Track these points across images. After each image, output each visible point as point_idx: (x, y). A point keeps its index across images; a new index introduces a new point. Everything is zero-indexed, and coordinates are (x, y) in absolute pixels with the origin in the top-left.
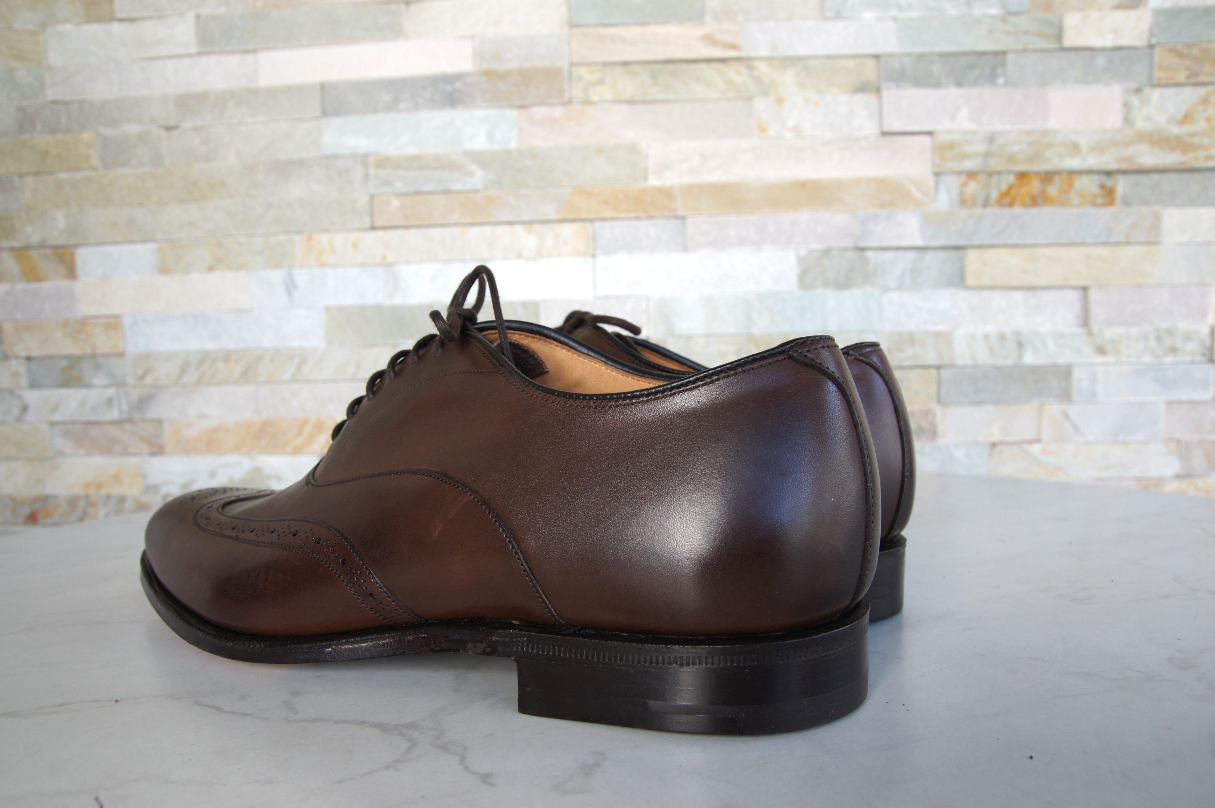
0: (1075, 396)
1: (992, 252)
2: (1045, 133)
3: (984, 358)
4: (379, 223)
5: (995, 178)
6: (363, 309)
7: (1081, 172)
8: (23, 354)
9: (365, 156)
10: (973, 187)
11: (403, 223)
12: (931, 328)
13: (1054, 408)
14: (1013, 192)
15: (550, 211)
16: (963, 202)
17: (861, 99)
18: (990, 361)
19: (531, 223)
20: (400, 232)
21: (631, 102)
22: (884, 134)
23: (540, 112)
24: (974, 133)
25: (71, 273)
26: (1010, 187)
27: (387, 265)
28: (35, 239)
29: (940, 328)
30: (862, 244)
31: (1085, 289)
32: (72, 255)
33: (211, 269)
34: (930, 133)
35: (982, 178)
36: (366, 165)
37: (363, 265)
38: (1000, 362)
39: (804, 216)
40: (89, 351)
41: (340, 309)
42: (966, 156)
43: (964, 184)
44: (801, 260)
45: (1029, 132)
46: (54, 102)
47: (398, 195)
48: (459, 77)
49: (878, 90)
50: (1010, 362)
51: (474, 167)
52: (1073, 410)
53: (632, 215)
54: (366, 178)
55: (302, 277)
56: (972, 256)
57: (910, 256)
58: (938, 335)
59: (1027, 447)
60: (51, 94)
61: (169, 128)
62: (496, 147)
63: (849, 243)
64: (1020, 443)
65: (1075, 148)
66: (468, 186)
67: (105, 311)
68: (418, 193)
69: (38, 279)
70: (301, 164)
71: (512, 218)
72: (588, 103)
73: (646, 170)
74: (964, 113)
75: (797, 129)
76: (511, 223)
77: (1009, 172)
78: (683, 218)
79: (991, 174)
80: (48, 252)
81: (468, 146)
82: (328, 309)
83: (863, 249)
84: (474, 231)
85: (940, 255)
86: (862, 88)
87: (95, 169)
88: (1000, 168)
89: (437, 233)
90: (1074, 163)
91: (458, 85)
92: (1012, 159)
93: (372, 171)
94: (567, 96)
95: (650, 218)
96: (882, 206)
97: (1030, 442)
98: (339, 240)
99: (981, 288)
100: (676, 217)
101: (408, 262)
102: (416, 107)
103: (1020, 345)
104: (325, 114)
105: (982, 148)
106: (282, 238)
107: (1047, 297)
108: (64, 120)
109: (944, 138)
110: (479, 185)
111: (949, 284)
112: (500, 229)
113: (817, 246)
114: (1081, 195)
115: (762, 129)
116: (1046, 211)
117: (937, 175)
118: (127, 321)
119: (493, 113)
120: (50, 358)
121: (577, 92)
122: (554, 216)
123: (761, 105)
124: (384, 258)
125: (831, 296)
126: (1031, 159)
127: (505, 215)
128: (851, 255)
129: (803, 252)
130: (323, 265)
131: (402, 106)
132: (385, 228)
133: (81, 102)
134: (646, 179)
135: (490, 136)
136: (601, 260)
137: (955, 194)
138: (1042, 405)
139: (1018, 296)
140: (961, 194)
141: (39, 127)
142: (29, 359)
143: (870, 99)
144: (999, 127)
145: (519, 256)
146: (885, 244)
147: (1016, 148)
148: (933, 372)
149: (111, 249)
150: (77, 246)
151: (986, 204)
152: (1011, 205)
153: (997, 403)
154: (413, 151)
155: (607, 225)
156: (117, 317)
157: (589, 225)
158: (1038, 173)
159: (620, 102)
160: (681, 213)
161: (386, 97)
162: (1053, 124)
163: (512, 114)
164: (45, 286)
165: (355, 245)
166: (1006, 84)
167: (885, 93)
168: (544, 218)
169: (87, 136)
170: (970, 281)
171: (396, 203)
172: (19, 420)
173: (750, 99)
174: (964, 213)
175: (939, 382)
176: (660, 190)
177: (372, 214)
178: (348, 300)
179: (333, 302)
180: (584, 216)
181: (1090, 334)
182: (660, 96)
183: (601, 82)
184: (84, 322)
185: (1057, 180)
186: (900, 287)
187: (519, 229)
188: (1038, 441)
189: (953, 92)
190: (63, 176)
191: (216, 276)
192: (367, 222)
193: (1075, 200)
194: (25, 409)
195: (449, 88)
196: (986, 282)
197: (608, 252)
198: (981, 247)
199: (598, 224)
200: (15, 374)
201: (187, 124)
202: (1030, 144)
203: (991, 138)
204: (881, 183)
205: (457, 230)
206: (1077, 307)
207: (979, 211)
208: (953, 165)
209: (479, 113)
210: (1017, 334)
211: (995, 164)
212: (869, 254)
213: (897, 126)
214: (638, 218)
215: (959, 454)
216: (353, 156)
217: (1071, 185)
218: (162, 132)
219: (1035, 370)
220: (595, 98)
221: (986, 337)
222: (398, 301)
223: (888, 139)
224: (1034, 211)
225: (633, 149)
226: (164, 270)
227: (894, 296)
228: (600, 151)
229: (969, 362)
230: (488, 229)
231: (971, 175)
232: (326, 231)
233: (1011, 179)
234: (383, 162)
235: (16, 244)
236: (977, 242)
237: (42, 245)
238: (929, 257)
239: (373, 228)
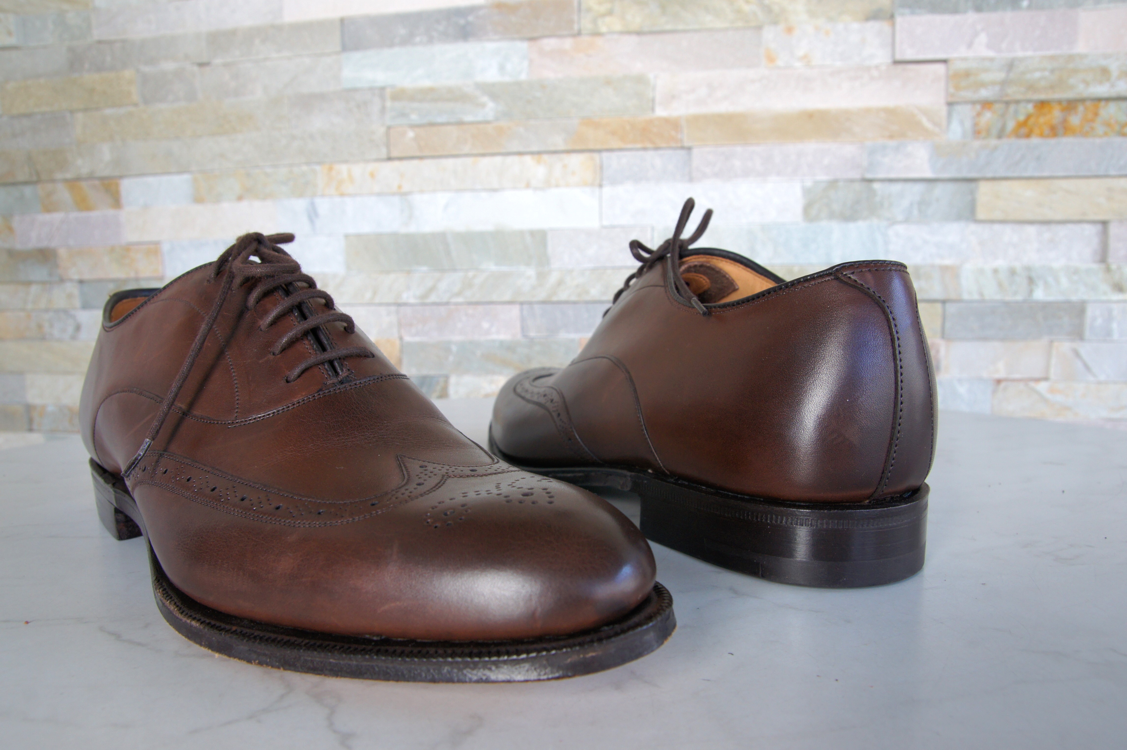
0: (1087, 334)
1: (1005, 185)
2: (1071, 58)
3: (991, 293)
4: (394, 154)
5: (1012, 108)
6: (379, 237)
7: (1108, 100)
8: (76, 277)
9: (383, 89)
10: (988, 115)
11: (418, 154)
12: (938, 261)
13: (1065, 346)
14: (1032, 121)
15: (558, 141)
16: (977, 133)
17: (874, 26)
18: (998, 297)
19: (539, 153)
20: (415, 162)
21: (639, 33)
22: (897, 63)
23: (550, 43)
24: (992, 60)
25: (117, 202)
26: (1029, 117)
27: (403, 195)
28: (85, 171)
29: (947, 262)
30: (869, 176)
31: (1104, 223)
32: (117, 185)
33: (240, 198)
34: (945, 61)
35: (999, 107)
36: (382, 97)
37: (379, 194)
38: (1008, 298)
39: (811, 147)
40: (132, 275)
41: (359, 236)
42: (983, 85)
43: (979, 115)
44: (806, 191)
45: (1053, 58)
46: (100, 42)
47: (413, 126)
48: (472, 10)
49: (892, 17)
50: (1019, 298)
51: (485, 99)
52: (1084, 349)
53: (639, 146)
54: (383, 110)
55: (323, 205)
56: (984, 189)
57: (918, 188)
58: (944, 269)
59: (1032, 384)
60: (97, 34)
61: (201, 65)
62: (507, 79)
63: (855, 175)
64: (1026, 381)
65: (1105, 72)
66: (480, 118)
67: (147, 238)
68: (432, 125)
69: (88, 208)
70: (322, 97)
71: (521, 149)
72: (597, 34)
73: (653, 100)
74: (983, 38)
75: (806, 58)
76: (520, 154)
77: (1029, 101)
78: (689, 149)
79: (1007, 103)
80: (97, 182)
81: (480, 78)
82: (347, 236)
83: (871, 181)
84: (486, 161)
85: (951, 187)
86: (875, 16)
87: (136, 105)
88: (1019, 97)
89: (449, 163)
90: (1102, 90)
91: (471, 18)
92: (1031, 87)
93: (389, 104)
94: (576, 27)
95: (657, 149)
96: (891, 137)
97: (1037, 380)
98: (358, 170)
99: (992, 222)
100: (682, 148)
101: (422, 192)
102: (431, 40)
103: (1031, 281)
104: (345, 48)
105: (1000, 76)
106: (305, 168)
107: (1062, 231)
108: (108, 59)
109: (960, 66)
110: (490, 116)
111: (959, 218)
112: (510, 159)
113: (823, 177)
114: (1107, 124)
115: (771, 59)
116: (1067, 141)
117: (950, 104)
118: (166, 247)
119: (504, 45)
120: (100, 281)
121: (586, 24)
122: (562, 147)
123: (769, 34)
124: (400, 187)
125: (836, 228)
126: (1052, 87)
127: (515, 146)
128: (857, 186)
129: (809, 184)
130: (342, 195)
131: (418, 39)
132: (400, 159)
133: (124, 41)
134: (653, 110)
135: (502, 68)
136: (607, 190)
137: (968, 124)
138: (1051, 342)
139: (1031, 230)
140: (975, 125)
141: (87, 66)
142: (81, 282)
143: (884, 26)
144: (1020, 54)
145: (528, 186)
146: (892, 175)
147: (1037, 75)
148: (939, 306)
149: (150, 180)
150: (121, 177)
151: (1000, 135)
152: (1028, 136)
153: (1003, 339)
154: (427, 83)
155: (614, 155)
156: (157, 243)
157: (596, 156)
158: (1059, 102)
159: (629, 33)
160: (686, 144)
161: (402, 31)
162: (1080, 48)
163: (524, 46)
164: (95, 214)
165: (372, 175)
166: (1029, 7)
167: (899, 20)
168: (553, 148)
169: (128, 74)
170: (981, 214)
171: (411, 134)
172: (74, 338)
173: (759, 28)
174: (977, 144)
175: (944, 317)
176: (666, 121)
177: (388, 145)
178: (366, 228)
179: (352, 230)
180: (591, 146)
181: (1108, 270)
182: (669, 27)
183: (610, 13)
184: (128, 248)
185: (1081, 108)
186: (907, 220)
187: (528, 159)
188: (1046, 379)
189: (971, 17)
190: (108, 112)
191: (244, 204)
192: (383, 152)
193: (1100, 129)
194: (78, 328)
195: (462, 22)
196: (998, 215)
197: (614, 182)
198: (994, 179)
199: (605, 155)
200: (70, 296)
201: (218, 61)
202: (1052, 71)
203: (1011, 65)
204: (891, 112)
205: (469, 160)
206: (1095, 242)
207: (993, 142)
208: (968, 95)
209: (490, 46)
210: (1028, 269)
211: (1013, 92)
212: (876, 186)
213: (910, 54)
214: (645, 149)
215: (962, 390)
216: (371, 89)
217: (1096, 114)
218: (196, 69)
219: (1045, 306)
220: (604, 29)
221: (996, 271)
222: (412, 229)
223: (900, 67)
224: (1053, 141)
225: (641, 80)
226: (198, 199)
227: (900, 229)
228: (608, 82)
229: (976, 297)
230: (498, 159)
231: (987, 104)
232: (346, 162)
233: (1030, 107)
234: (399, 95)
235: (69, 176)
236: (990, 175)
237: (90, 177)
238: (939, 190)
239: (390, 159)
